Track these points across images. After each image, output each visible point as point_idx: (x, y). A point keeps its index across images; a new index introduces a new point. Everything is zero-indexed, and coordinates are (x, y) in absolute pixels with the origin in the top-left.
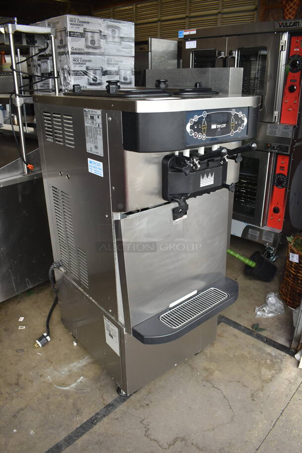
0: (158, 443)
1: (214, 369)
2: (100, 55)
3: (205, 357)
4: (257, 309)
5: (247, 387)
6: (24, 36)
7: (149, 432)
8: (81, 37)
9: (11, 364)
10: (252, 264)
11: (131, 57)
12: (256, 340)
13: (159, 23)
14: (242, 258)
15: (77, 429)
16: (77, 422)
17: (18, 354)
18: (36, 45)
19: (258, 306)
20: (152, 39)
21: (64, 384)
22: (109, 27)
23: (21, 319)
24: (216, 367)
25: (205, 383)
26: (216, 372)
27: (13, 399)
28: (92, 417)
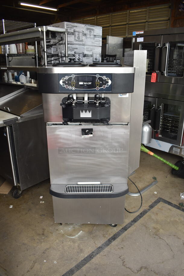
0: (131, 269)
1: (159, 228)
2: (82, 45)
3: (153, 221)
4: (181, 194)
5: (180, 239)
6: (50, 33)
7: (125, 263)
8: (72, 35)
9: (38, 223)
10: (177, 168)
11: (100, 46)
12: (182, 212)
13: (110, 27)
14: (171, 165)
15: (82, 260)
16: (82, 257)
17: (41, 217)
18: (56, 38)
19: (182, 193)
20: (109, 36)
21: (71, 235)
22: (88, 29)
23: (41, 197)
24: (160, 227)
25: (155, 236)
26: (161, 230)
27: (42, 243)
28: (90, 254)
